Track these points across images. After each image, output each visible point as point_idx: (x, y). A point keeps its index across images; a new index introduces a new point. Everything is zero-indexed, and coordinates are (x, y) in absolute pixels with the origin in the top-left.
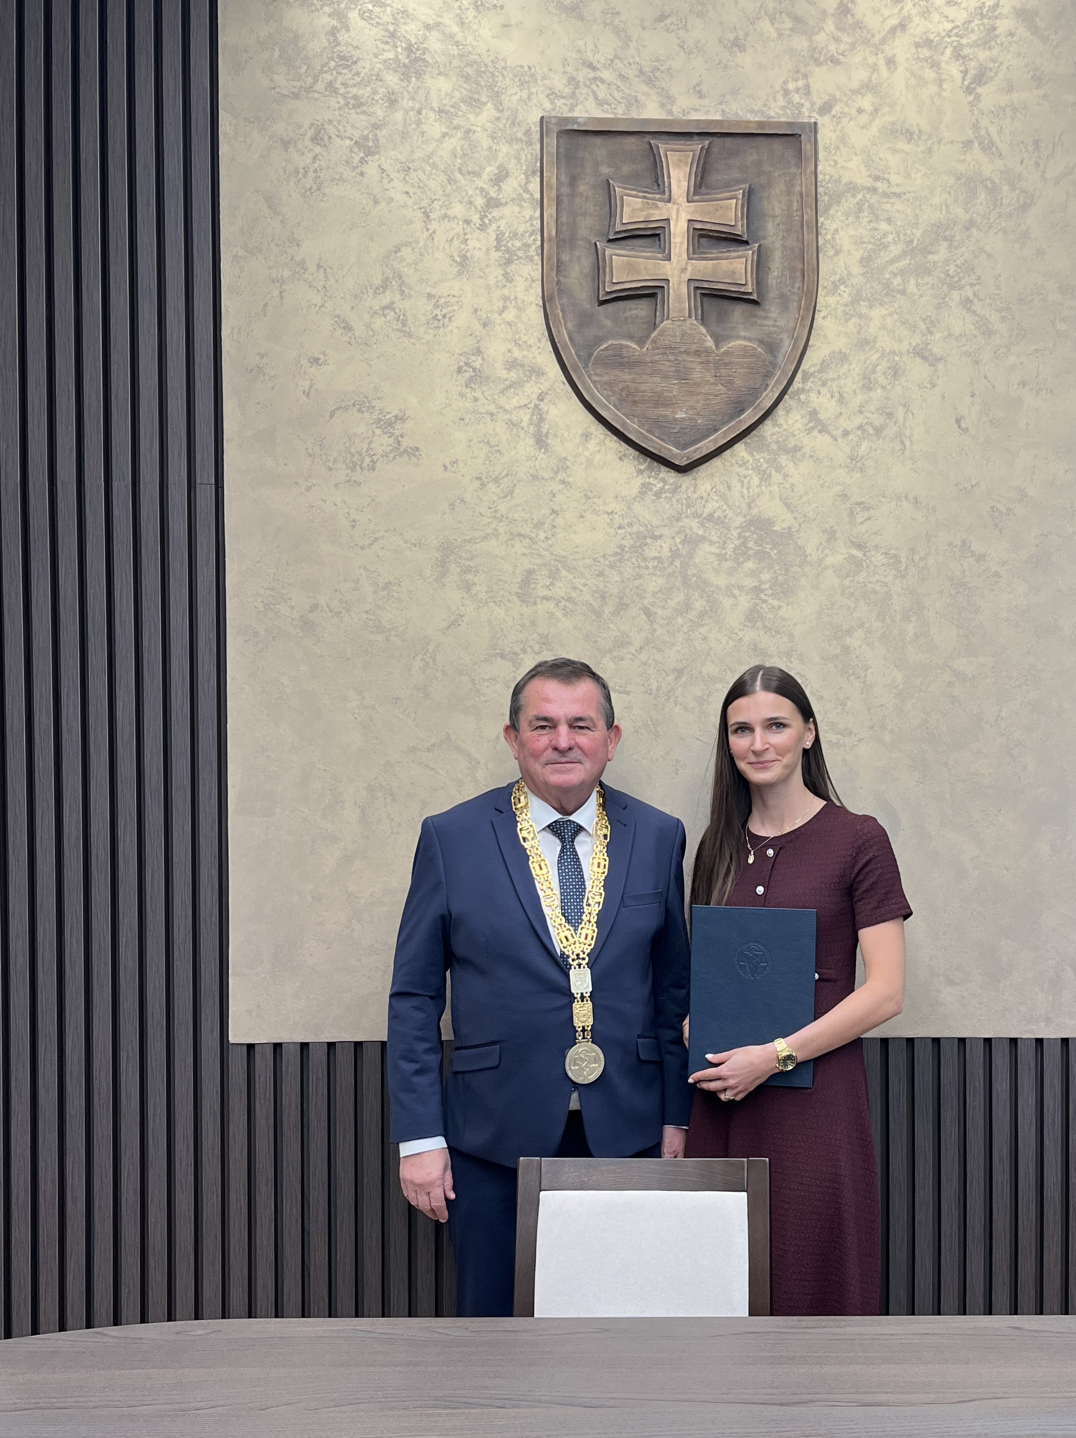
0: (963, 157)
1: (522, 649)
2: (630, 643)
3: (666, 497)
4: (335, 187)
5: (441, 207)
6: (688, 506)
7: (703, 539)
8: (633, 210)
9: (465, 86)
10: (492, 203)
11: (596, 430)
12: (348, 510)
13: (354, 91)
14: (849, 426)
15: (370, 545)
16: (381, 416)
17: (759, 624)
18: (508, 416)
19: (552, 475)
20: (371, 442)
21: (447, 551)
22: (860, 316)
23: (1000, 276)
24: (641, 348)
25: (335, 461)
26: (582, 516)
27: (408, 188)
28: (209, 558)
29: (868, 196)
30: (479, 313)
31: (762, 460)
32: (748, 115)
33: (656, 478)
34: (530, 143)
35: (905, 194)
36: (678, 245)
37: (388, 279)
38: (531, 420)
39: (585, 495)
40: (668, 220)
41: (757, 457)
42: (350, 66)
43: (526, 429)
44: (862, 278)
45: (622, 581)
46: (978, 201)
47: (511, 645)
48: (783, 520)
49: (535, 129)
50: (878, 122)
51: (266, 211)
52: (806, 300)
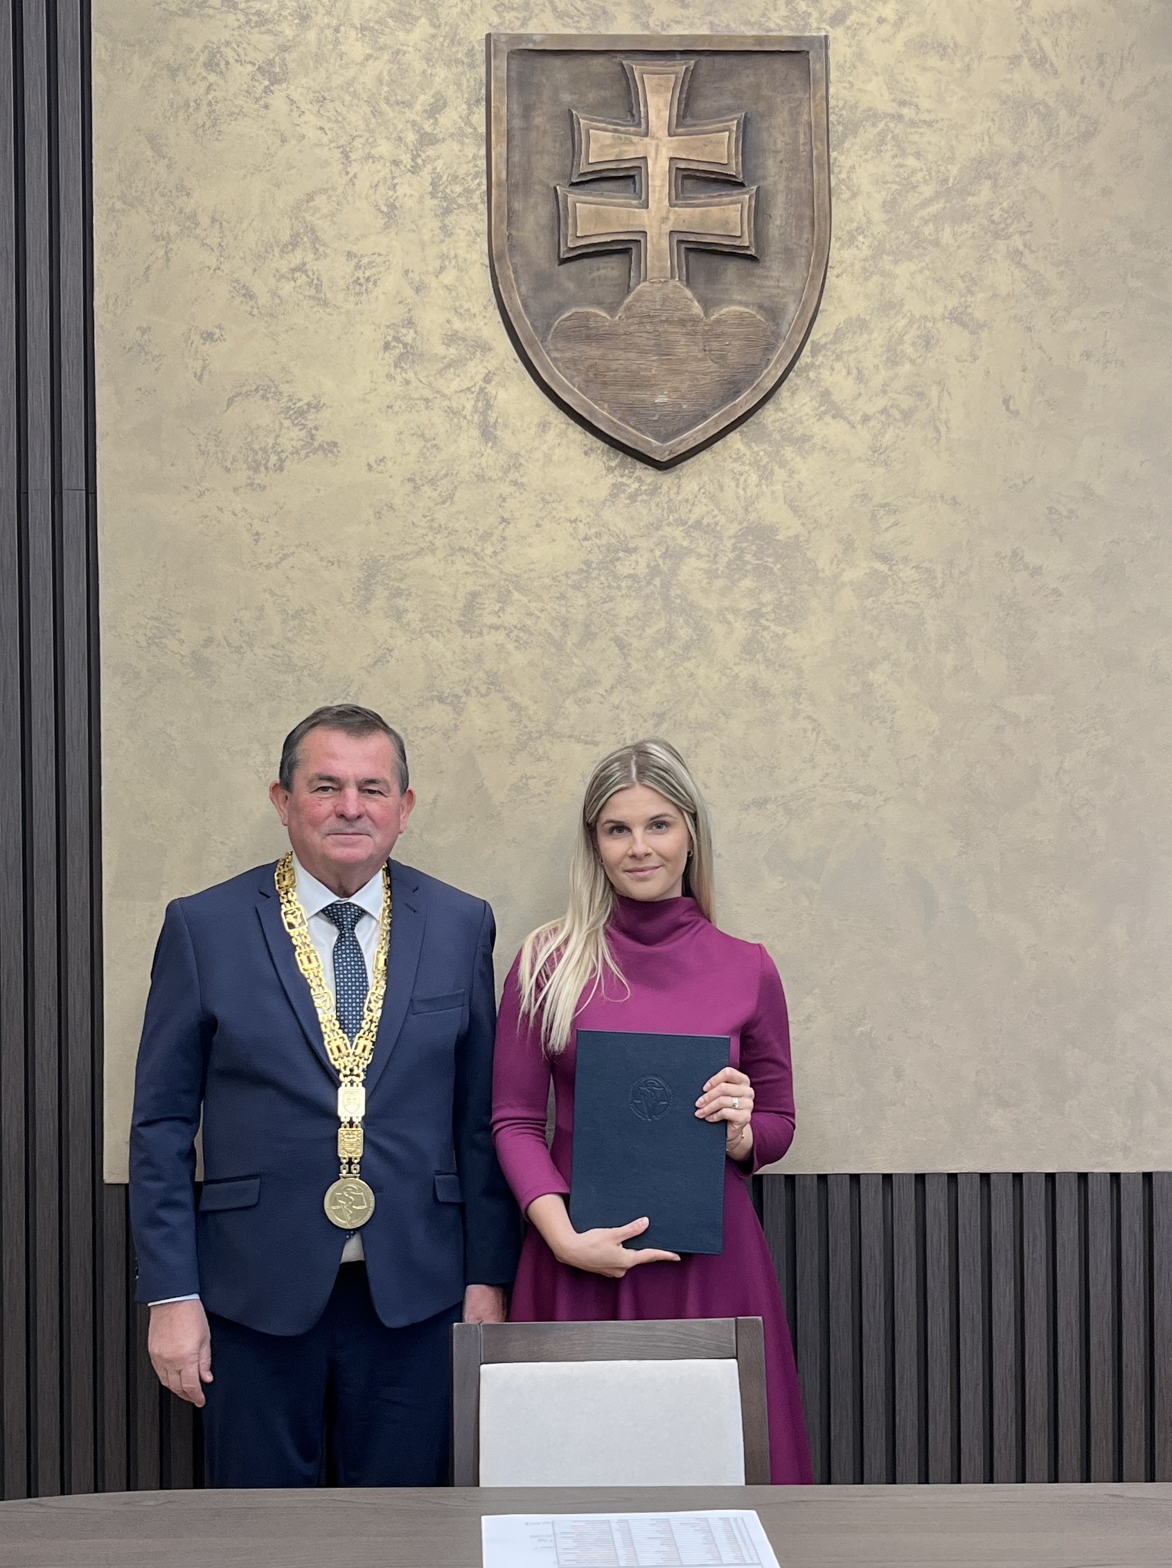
0: (1009, 76)
1: (465, 691)
2: (598, 682)
3: (642, 500)
4: (233, 123)
5: (364, 145)
6: (671, 511)
7: (689, 551)
8: (603, 147)
10: (427, 140)
11: (557, 418)
12: (249, 521)
13: (257, 5)
14: (871, 409)
15: (277, 564)
16: (290, 404)
17: (759, 656)
18: (446, 403)
19: (500, 475)
20: (278, 436)
21: (372, 570)
22: (883, 273)
23: (1057, 221)
24: (612, 316)
25: (234, 460)
26: (538, 525)
27: (323, 123)
28: (79, 581)
29: (892, 125)
30: (411, 275)
32: (742, 28)
33: (631, 477)
35: (937, 121)
36: (658, 189)
37: (298, 234)
38: (475, 406)
39: (543, 499)
40: (645, 158)
41: (756, 449)
43: (469, 418)
44: (884, 226)
45: (589, 605)
46: (1028, 130)
47: (451, 686)
48: (788, 527)
49: (481, 48)
50: (903, 35)
51: (149, 153)
52: (816, 255)
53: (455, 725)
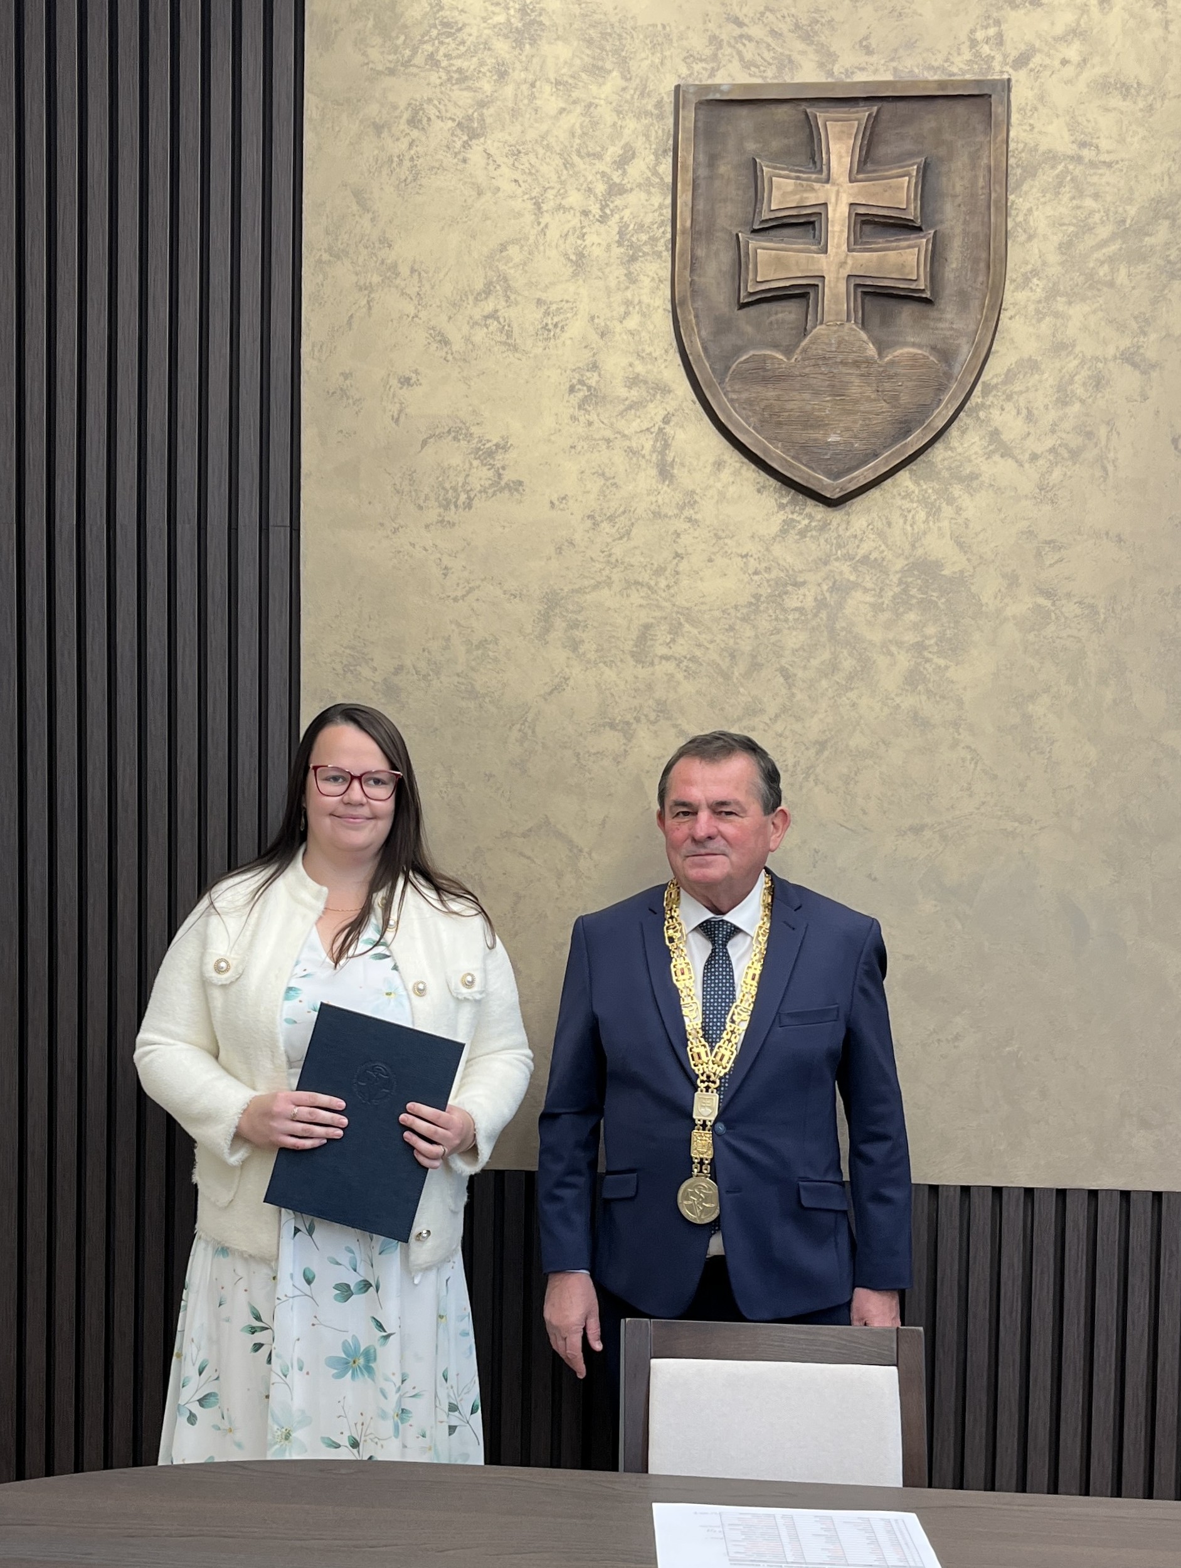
1: (635, 718)
2: (763, 711)
3: (812, 536)
4: (433, 177)
5: (556, 196)
6: (839, 546)
7: (855, 586)
8: (784, 194)
9: (588, 52)
10: (615, 190)
11: (731, 457)
12: (439, 555)
13: (458, 63)
14: (1039, 448)
15: (463, 597)
16: (480, 445)
17: (921, 688)
18: (627, 443)
19: (676, 511)
20: (468, 475)
21: (552, 602)
24: (789, 359)
25: (427, 498)
26: (710, 560)
27: (517, 175)
28: (281, 612)
29: (1071, 167)
30: (596, 321)
31: (930, 491)
32: (925, 73)
33: (801, 514)
34: (661, 117)
35: (1117, 162)
36: (837, 234)
37: (491, 283)
38: (654, 446)
39: (716, 535)
40: (825, 204)
41: (925, 487)
42: (454, 34)
43: (648, 457)
44: (1060, 268)
45: (756, 637)
47: (622, 713)
48: (954, 562)
49: (669, 100)
50: (1087, 75)
51: (355, 208)
52: (991, 297)
53: (626, 751)
